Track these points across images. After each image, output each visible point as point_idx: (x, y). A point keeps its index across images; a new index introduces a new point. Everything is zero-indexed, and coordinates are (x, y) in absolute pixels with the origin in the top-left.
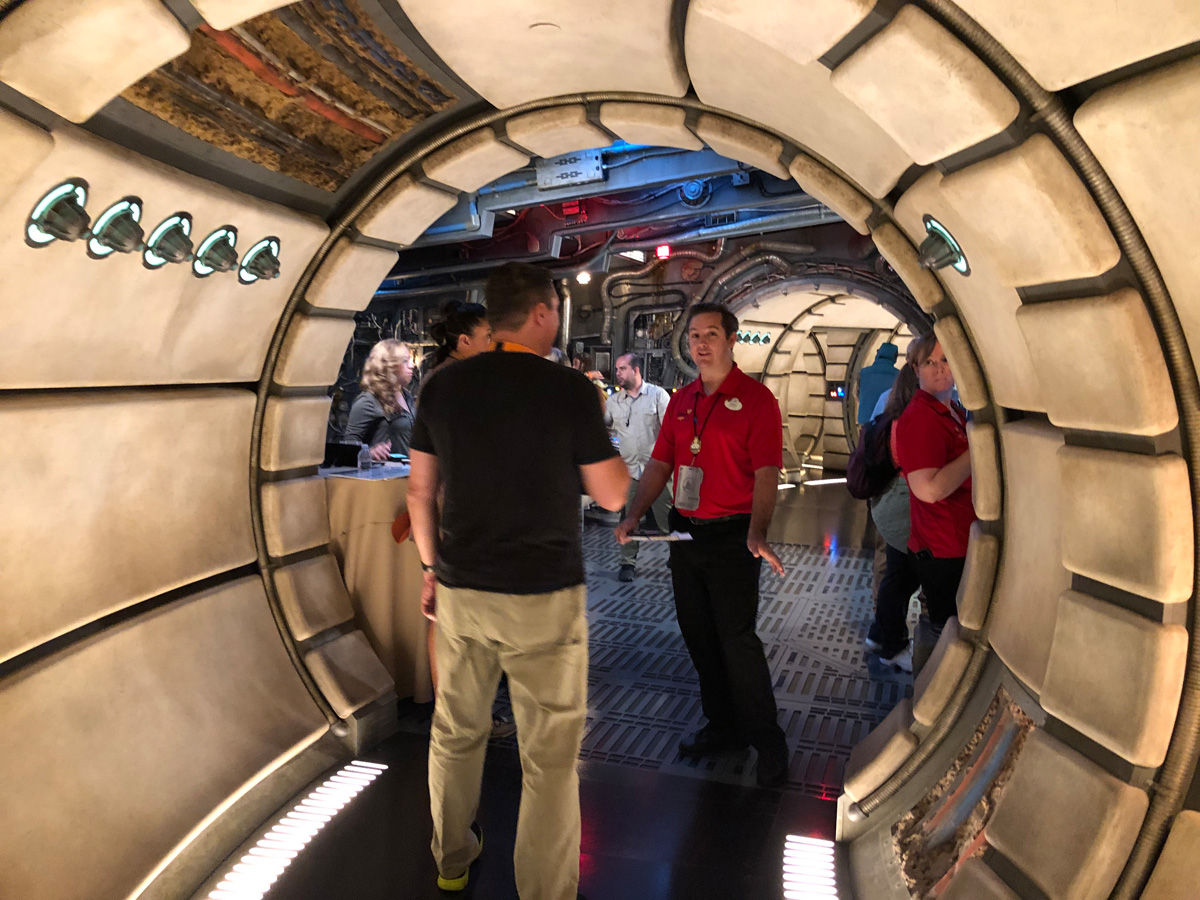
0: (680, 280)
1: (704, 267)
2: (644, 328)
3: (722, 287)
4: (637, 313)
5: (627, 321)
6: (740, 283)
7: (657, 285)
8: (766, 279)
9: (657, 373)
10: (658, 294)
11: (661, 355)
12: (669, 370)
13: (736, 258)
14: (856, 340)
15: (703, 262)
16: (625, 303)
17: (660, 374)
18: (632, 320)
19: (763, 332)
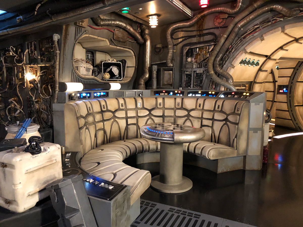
0: (214, 27)
1: (228, 17)
2: (192, 56)
3: (240, 29)
4: (188, 48)
5: (182, 52)
6: (252, 25)
7: (200, 31)
8: (270, 21)
9: (199, 82)
10: (200, 36)
11: (202, 72)
12: (206, 80)
13: (250, 9)
14: (295, 65)
15: (228, 14)
16: (181, 42)
17: (201, 82)
18: (185, 52)
19: (256, 59)
